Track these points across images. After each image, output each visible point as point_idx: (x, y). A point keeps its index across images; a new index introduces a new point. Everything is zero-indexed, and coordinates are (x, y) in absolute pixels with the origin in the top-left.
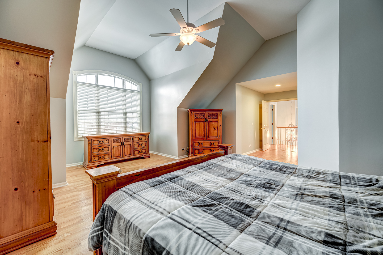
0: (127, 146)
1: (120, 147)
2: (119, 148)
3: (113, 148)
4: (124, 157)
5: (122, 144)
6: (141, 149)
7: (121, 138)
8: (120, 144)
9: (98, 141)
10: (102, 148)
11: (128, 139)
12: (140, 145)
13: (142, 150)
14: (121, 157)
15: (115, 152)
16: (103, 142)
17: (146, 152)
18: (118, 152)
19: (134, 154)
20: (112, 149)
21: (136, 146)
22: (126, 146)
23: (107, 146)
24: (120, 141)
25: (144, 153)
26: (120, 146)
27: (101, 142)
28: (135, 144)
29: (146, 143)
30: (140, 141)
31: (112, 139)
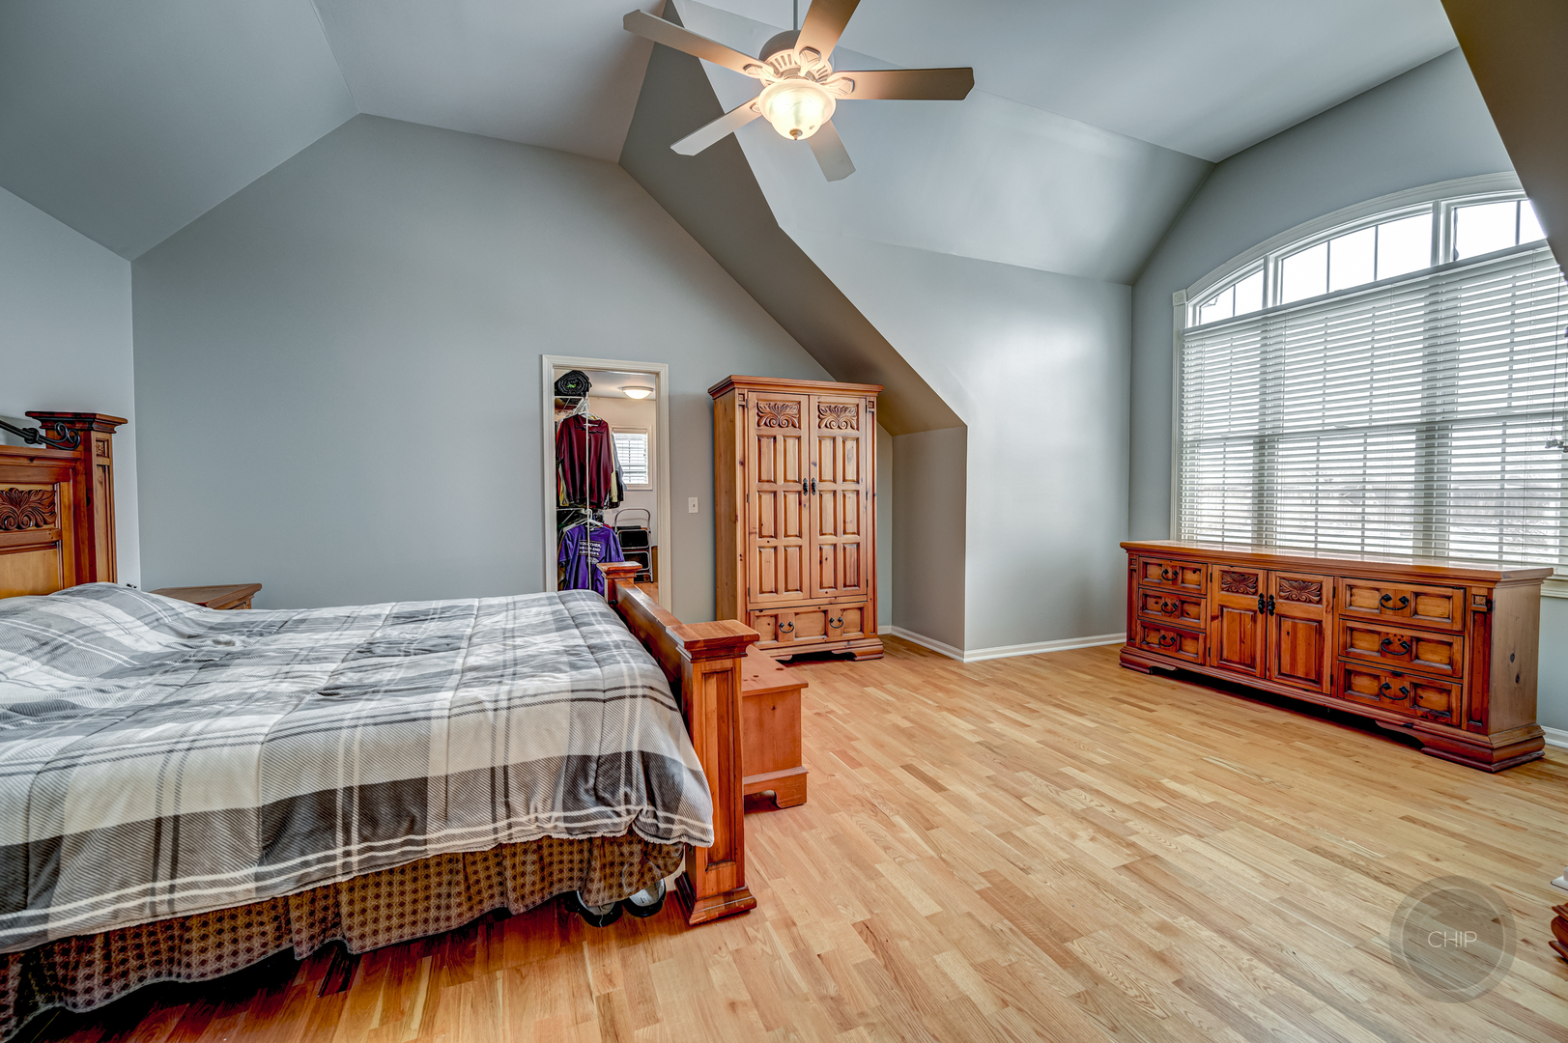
0: (1295, 626)
1: (1254, 619)
2: (1249, 625)
3: (1216, 612)
4: (1270, 680)
5: (1267, 606)
6: (1395, 675)
7: (1261, 574)
8: (1252, 601)
9: (1161, 565)
10: (1174, 601)
11: (1304, 586)
12: (1396, 646)
13: (1407, 685)
14: (1257, 671)
15: (1228, 639)
16: (1176, 574)
17: (1450, 710)
18: (1242, 641)
19: (1344, 684)
20: (1213, 618)
21: (1366, 646)
22: (1287, 625)
23: (1194, 600)
24: (1256, 587)
25: (1433, 716)
26: (1255, 612)
27: (1170, 575)
28: (1352, 629)
29: (1457, 647)
30: (1389, 616)
31: (1216, 570)
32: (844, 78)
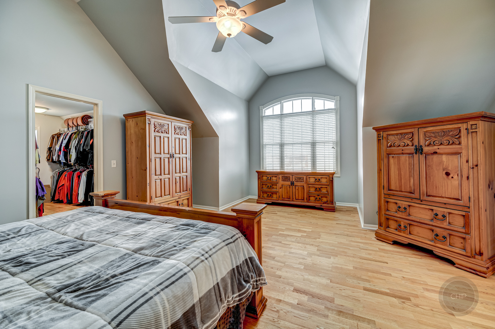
0: (298, 188)
1: (290, 187)
2: (289, 189)
3: (281, 187)
4: (294, 201)
5: (292, 184)
6: (318, 195)
7: (291, 176)
8: (289, 183)
9: (267, 176)
10: (270, 185)
11: (300, 178)
12: (318, 189)
13: (320, 197)
14: (291, 200)
15: (284, 193)
16: (271, 178)
17: (327, 201)
18: (287, 193)
19: (309, 200)
20: (280, 188)
21: (312, 190)
22: (297, 188)
23: (275, 184)
24: (290, 180)
25: (325, 203)
26: (290, 185)
27: (269, 178)
28: (310, 187)
29: (328, 188)
30: (317, 183)
31: (280, 176)
32: (244, 24)
